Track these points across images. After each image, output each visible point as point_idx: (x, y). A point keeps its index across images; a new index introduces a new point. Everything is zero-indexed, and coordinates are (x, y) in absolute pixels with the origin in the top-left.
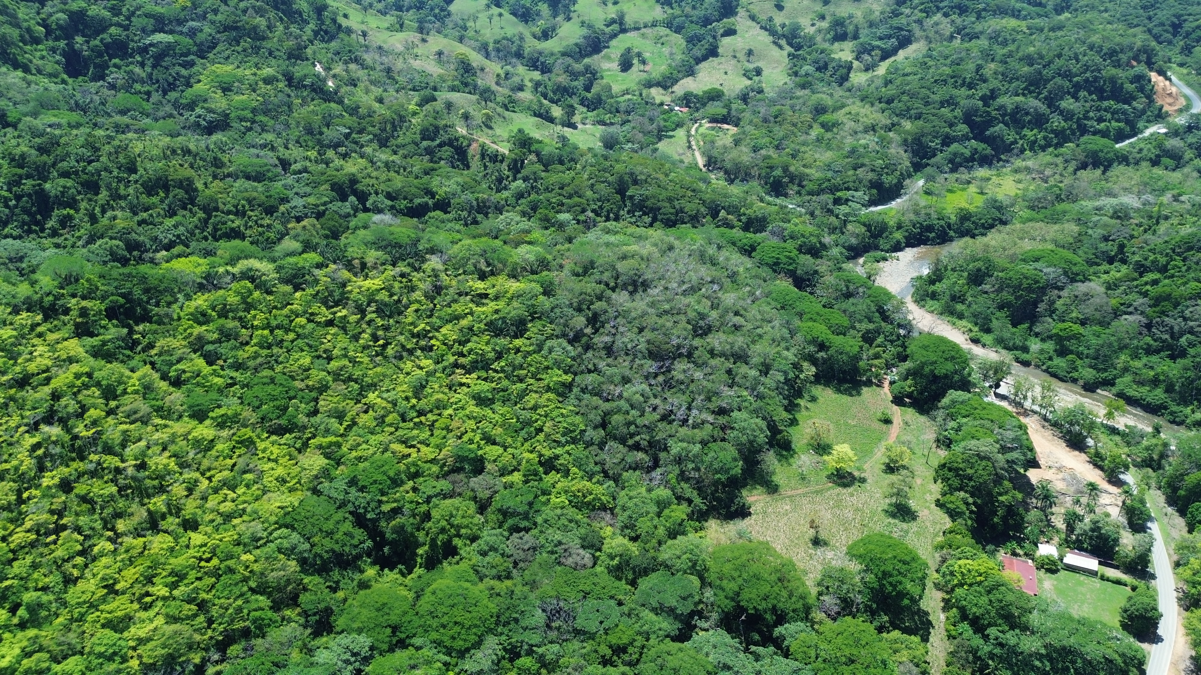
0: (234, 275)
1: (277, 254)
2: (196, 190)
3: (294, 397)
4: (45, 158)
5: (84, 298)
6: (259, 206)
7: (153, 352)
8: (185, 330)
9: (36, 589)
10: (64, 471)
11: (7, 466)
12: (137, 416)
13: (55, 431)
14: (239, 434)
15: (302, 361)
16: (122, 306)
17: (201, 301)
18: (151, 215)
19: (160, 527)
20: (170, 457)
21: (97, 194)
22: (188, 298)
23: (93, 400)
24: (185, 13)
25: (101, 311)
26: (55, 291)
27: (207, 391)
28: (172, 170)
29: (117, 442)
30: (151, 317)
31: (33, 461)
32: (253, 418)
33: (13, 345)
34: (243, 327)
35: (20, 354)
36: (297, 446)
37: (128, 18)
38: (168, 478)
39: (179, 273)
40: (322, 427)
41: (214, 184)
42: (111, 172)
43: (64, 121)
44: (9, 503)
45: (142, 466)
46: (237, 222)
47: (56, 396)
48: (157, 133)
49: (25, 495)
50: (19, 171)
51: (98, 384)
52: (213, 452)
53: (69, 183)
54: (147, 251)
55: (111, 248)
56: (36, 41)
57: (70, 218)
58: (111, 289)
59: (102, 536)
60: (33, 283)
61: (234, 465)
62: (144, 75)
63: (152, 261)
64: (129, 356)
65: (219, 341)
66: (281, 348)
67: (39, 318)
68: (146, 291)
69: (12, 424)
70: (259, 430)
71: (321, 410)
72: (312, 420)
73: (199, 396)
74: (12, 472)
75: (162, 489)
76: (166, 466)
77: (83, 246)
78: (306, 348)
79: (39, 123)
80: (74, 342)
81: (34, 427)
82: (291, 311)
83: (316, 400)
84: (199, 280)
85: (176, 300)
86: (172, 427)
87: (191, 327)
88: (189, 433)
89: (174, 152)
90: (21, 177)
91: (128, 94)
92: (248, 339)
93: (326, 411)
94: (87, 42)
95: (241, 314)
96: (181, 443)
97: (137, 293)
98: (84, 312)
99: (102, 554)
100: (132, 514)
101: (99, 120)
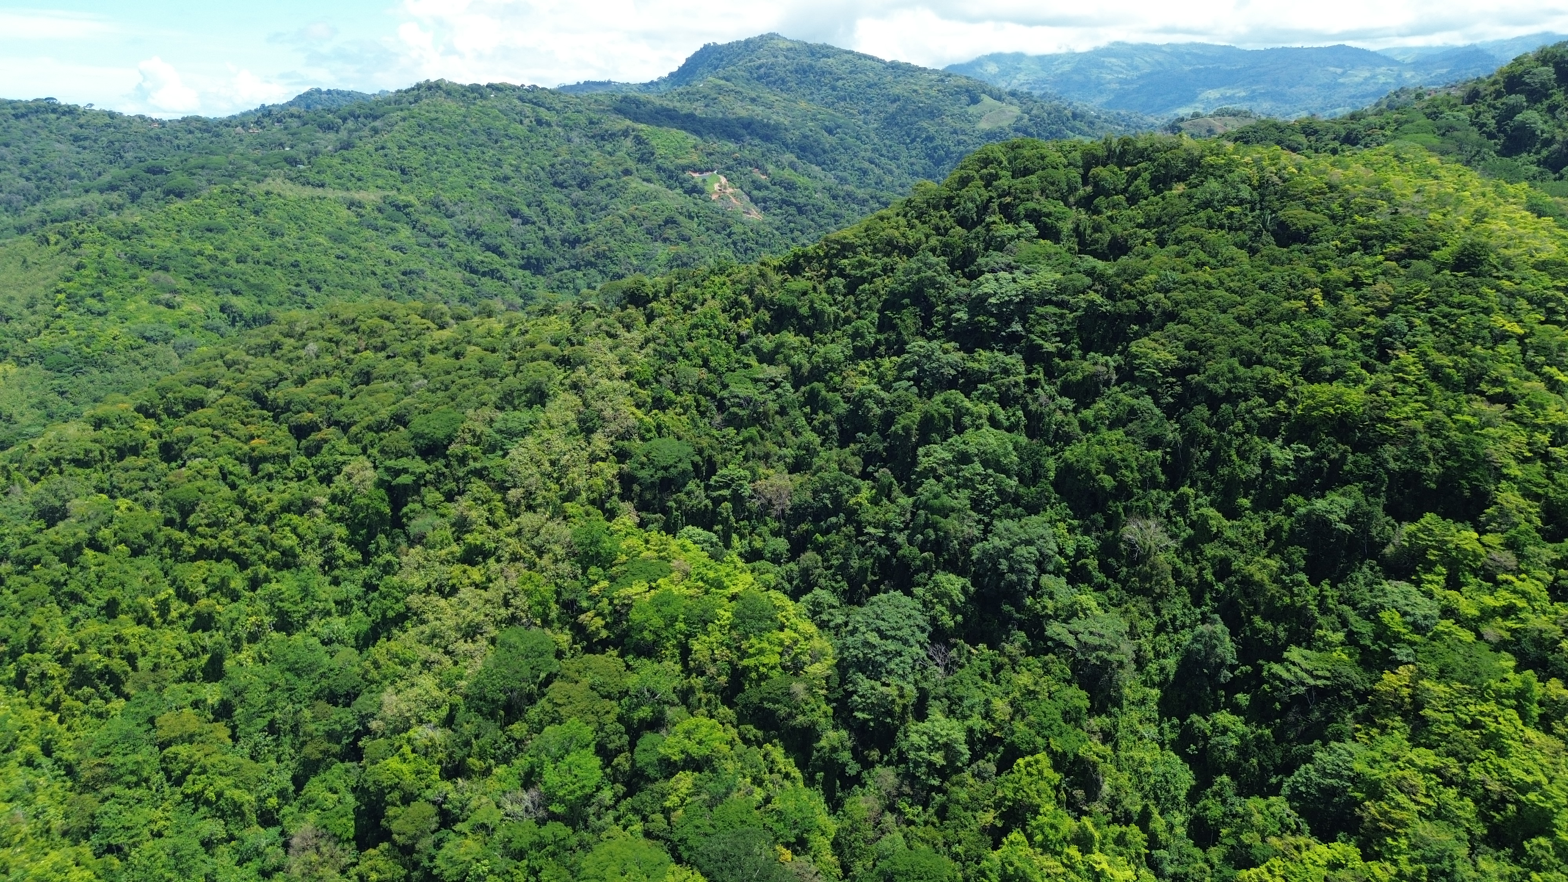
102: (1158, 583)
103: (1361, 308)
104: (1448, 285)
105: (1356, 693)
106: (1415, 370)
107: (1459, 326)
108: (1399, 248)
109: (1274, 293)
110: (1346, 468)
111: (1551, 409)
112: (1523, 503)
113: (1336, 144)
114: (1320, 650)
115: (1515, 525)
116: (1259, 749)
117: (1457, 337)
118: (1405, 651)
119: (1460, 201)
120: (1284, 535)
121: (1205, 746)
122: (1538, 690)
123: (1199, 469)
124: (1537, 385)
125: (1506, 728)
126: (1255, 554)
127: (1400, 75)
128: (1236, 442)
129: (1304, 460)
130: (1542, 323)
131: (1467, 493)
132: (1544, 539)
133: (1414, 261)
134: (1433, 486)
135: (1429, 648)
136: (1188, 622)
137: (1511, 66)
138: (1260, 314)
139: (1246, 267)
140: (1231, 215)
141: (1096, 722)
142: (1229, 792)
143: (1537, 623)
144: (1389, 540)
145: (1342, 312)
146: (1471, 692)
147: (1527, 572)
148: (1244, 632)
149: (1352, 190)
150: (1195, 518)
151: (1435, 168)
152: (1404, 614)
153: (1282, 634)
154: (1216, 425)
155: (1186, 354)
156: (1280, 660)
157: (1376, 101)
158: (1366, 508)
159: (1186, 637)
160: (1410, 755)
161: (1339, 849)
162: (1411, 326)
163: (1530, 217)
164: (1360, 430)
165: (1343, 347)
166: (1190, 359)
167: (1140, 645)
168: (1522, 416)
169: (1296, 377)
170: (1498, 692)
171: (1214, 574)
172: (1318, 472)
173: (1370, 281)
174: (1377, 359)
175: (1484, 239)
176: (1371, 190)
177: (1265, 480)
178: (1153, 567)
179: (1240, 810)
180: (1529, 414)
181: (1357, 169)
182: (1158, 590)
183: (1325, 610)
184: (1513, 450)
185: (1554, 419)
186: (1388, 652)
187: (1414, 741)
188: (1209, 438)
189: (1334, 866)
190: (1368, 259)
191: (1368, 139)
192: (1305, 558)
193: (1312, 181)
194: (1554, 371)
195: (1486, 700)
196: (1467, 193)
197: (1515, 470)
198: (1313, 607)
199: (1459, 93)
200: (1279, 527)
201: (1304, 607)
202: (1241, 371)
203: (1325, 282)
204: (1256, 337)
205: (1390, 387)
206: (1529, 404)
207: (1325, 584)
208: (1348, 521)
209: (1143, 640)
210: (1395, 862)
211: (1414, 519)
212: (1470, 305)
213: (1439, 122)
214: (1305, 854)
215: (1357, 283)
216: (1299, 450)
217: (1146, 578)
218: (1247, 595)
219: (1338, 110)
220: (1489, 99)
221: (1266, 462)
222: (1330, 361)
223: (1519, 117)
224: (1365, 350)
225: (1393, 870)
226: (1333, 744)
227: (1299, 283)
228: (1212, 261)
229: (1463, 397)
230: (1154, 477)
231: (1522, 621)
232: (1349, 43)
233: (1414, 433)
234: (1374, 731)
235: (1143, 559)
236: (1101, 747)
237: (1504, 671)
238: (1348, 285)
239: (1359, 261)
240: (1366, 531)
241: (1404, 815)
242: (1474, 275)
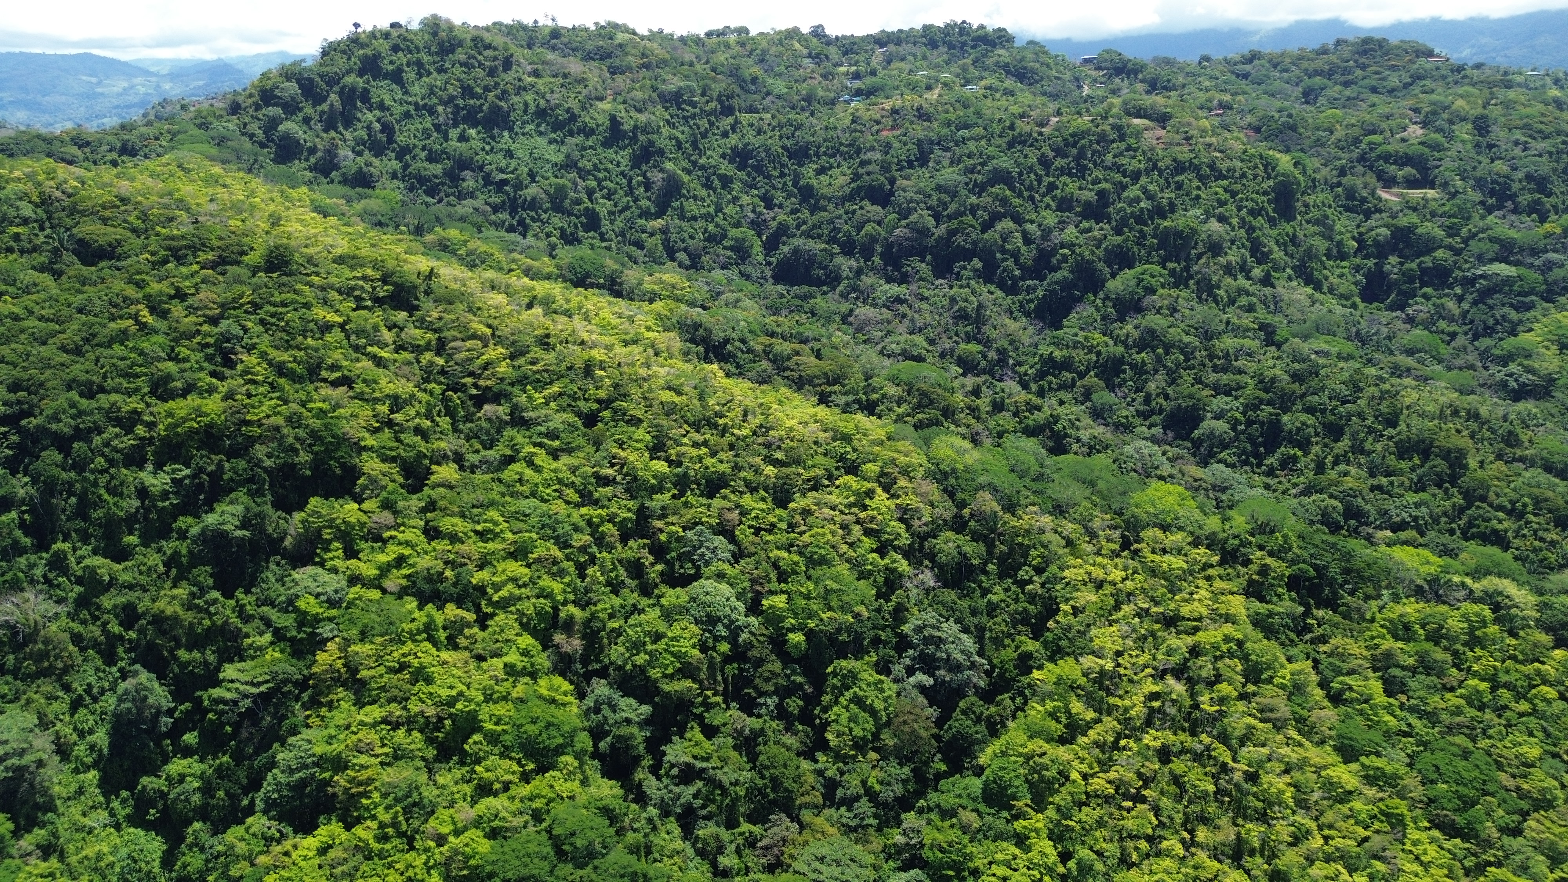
0: (1471, 591)
1: (1548, 586)
2: (1466, 467)
3: (1492, 795)
4: (1296, 386)
5: (1271, 554)
6: (1550, 511)
7: (1323, 648)
8: (1373, 638)
9: (1091, 849)
10: (1168, 737)
11: (1119, 702)
12: (1272, 715)
13: (1178, 688)
14: (1389, 802)
15: (1525, 749)
16: (1309, 579)
17: (1411, 609)
18: (1392, 483)
19: (1243, 862)
20: (1290, 784)
21: (1337, 440)
22: (1396, 598)
23: (1231, 674)
24: (1548, 241)
25: (1283, 575)
26: (1245, 536)
27: (1370, 727)
28: (1443, 434)
29: (1237, 733)
30: (1339, 606)
31: (1145, 710)
32: (1418, 792)
33: (1178, 578)
34: (1455, 665)
35: (1180, 590)
36: (1467, 863)
37: (1466, 241)
38: (1276, 808)
39: (1397, 563)
40: (1518, 858)
41: (1493, 466)
42: (1363, 420)
43: (1334, 350)
44: (1105, 743)
45: (1252, 777)
46: (1507, 525)
47: (1195, 651)
48: (1443, 384)
49: (1123, 743)
50: (1263, 395)
51: (1245, 658)
52: (1345, 809)
53: (1311, 420)
54: (1367, 524)
55: (1326, 507)
56: (1343, 256)
57: (1294, 459)
58: (1305, 554)
59: (1177, 832)
60: (1225, 520)
61: (1366, 839)
62: (1457, 312)
63: (1369, 539)
64: (1292, 641)
65: (1414, 671)
66: (1500, 716)
67: (1216, 559)
68: (1346, 571)
69: (1141, 661)
70: (1419, 812)
71: (1527, 833)
72: (1506, 840)
73: (1357, 728)
74: (1121, 711)
75: (1263, 818)
76: (1281, 792)
77: (1296, 496)
78: (1540, 734)
79: (1305, 347)
80: (1239, 600)
81: (1160, 675)
82: (1538, 673)
83: (1525, 815)
84: (1419, 582)
85: (1379, 596)
86: (1307, 750)
87: (1383, 637)
88: (1325, 767)
89: (1456, 413)
90: (1261, 402)
91: (1426, 332)
92: (1455, 684)
93: (1533, 839)
94: (1401, 264)
95: (1458, 646)
96: (1309, 775)
97: (1334, 570)
98: (1264, 570)
99: (1168, 854)
100: (1217, 828)
101: (1377, 356)
102: (58, 657)
103: (192, 319)
104: (266, 286)
105: (296, 684)
106: (261, 370)
107: (287, 323)
108: (210, 256)
109: (96, 315)
110: (225, 477)
111: (383, 382)
112: (385, 467)
113: (115, 155)
114: (253, 658)
115: (384, 488)
116: (222, 778)
117: (289, 333)
118: (328, 628)
119: (253, 207)
120: (184, 560)
121: (165, 804)
122: (439, 618)
123: (68, 520)
124: (366, 364)
125: (426, 660)
126: (159, 589)
127: (158, 86)
128: (103, 480)
129: (181, 481)
130: (354, 310)
131: (338, 471)
132: (409, 492)
133: (228, 267)
134: (308, 473)
135: (347, 617)
136: (106, 685)
137: (261, 80)
138: (86, 340)
139: (55, 291)
140: (17, 237)
141: (27, 842)
142: (204, 837)
143: (424, 563)
144: (285, 534)
145: (174, 324)
146: (391, 641)
147: (403, 524)
148: (172, 671)
149: (145, 202)
150: (80, 573)
151: (220, 176)
152: (318, 596)
153: (212, 658)
154: (73, 467)
155: (12, 397)
156: (217, 683)
157: (142, 111)
158: (257, 509)
159: (110, 702)
160: (359, 718)
161: (324, 833)
162: (245, 330)
163: (319, 218)
164: (229, 437)
165: (186, 360)
166: (19, 402)
167: (57, 733)
168: (362, 393)
169: (147, 399)
170: (410, 632)
171: (121, 624)
172: (200, 487)
173: (193, 291)
174: (224, 366)
175: (285, 241)
176: (166, 200)
177: (148, 511)
178: (46, 642)
179: (221, 848)
180: (367, 390)
181: (143, 181)
182: (60, 665)
183: (246, 619)
184: (364, 424)
185: (387, 391)
186: (314, 634)
187: (360, 704)
188: (71, 484)
189: (323, 851)
190: (184, 270)
191: (147, 150)
192: (211, 576)
193: (100, 195)
194: (375, 349)
195: (404, 643)
196: (257, 200)
197: (370, 441)
198: (234, 620)
199: (221, 105)
200: (176, 554)
201: (226, 623)
202: (84, 403)
203: (148, 297)
204: (89, 365)
205: (243, 390)
206: (364, 381)
207: (239, 594)
208: (243, 526)
209: (59, 725)
210: (374, 817)
211: (301, 507)
212: (292, 303)
213: (211, 133)
214: (294, 855)
215: (180, 295)
216: (174, 471)
217: (43, 655)
218: (163, 633)
219: (105, 120)
220: (251, 111)
221: (143, 492)
222: (178, 376)
223: (281, 128)
224: (209, 359)
225: (374, 825)
226: (291, 740)
227: (119, 301)
228: (10, 289)
229: (311, 387)
230: (16, 542)
231: (413, 566)
232: (95, 52)
233: (277, 429)
234: (323, 711)
235: (31, 637)
236: (44, 865)
237: (411, 613)
238: (171, 297)
239: (175, 272)
240: (263, 531)
241: (369, 773)
242: (286, 274)
